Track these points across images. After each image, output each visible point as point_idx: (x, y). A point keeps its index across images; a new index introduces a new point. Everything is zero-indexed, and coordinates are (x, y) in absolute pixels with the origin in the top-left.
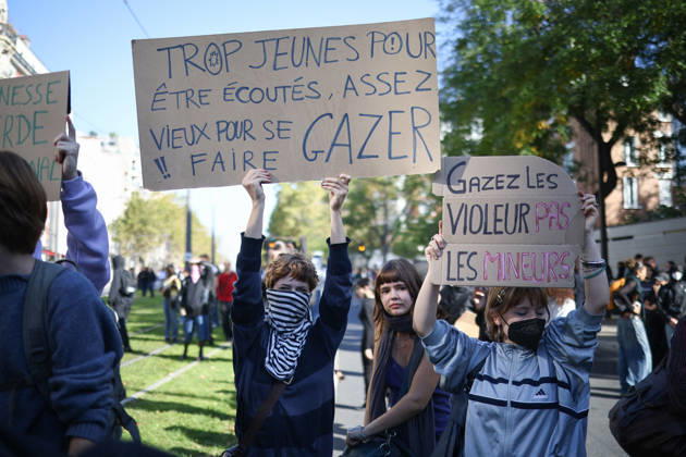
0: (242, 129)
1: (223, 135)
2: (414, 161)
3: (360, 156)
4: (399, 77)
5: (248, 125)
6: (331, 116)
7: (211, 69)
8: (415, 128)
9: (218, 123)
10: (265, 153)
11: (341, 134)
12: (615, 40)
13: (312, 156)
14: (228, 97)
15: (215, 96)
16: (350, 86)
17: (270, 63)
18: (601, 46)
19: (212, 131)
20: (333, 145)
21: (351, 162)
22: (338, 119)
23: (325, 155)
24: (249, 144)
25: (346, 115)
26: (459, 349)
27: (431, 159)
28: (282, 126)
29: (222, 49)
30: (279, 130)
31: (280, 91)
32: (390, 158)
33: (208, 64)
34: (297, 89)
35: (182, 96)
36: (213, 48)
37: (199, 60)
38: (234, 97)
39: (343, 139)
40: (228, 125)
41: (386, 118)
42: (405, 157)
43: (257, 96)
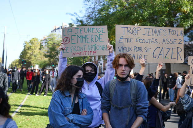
0: (140, 49)
1: (135, 50)
2: (177, 60)
3: (165, 58)
4: (175, 40)
5: (141, 48)
6: (160, 48)
7: (134, 34)
8: (178, 52)
9: (134, 47)
10: (145, 55)
11: (161, 52)
12: (146, 15)
13: (155, 57)
14: (137, 41)
15: (134, 40)
16: (164, 41)
17: (147, 34)
18: (142, 16)
19: (133, 49)
20: (160, 55)
21: (163, 59)
22: (161, 48)
23: (158, 57)
24: (141, 53)
25: (163, 48)
26: (191, 101)
27: (182, 60)
28: (149, 49)
29: (136, 29)
30: (148, 50)
31: (149, 41)
32: (172, 59)
33: (133, 32)
34: (153, 41)
35: (126, 40)
36: (134, 29)
37: (131, 31)
38: (138, 41)
39: (162, 53)
40: (136, 47)
41: (171, 49)
42: (175, 59)
43: (144, 41)
